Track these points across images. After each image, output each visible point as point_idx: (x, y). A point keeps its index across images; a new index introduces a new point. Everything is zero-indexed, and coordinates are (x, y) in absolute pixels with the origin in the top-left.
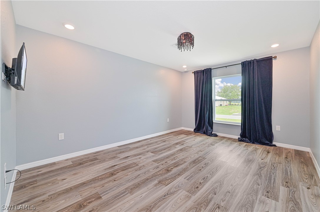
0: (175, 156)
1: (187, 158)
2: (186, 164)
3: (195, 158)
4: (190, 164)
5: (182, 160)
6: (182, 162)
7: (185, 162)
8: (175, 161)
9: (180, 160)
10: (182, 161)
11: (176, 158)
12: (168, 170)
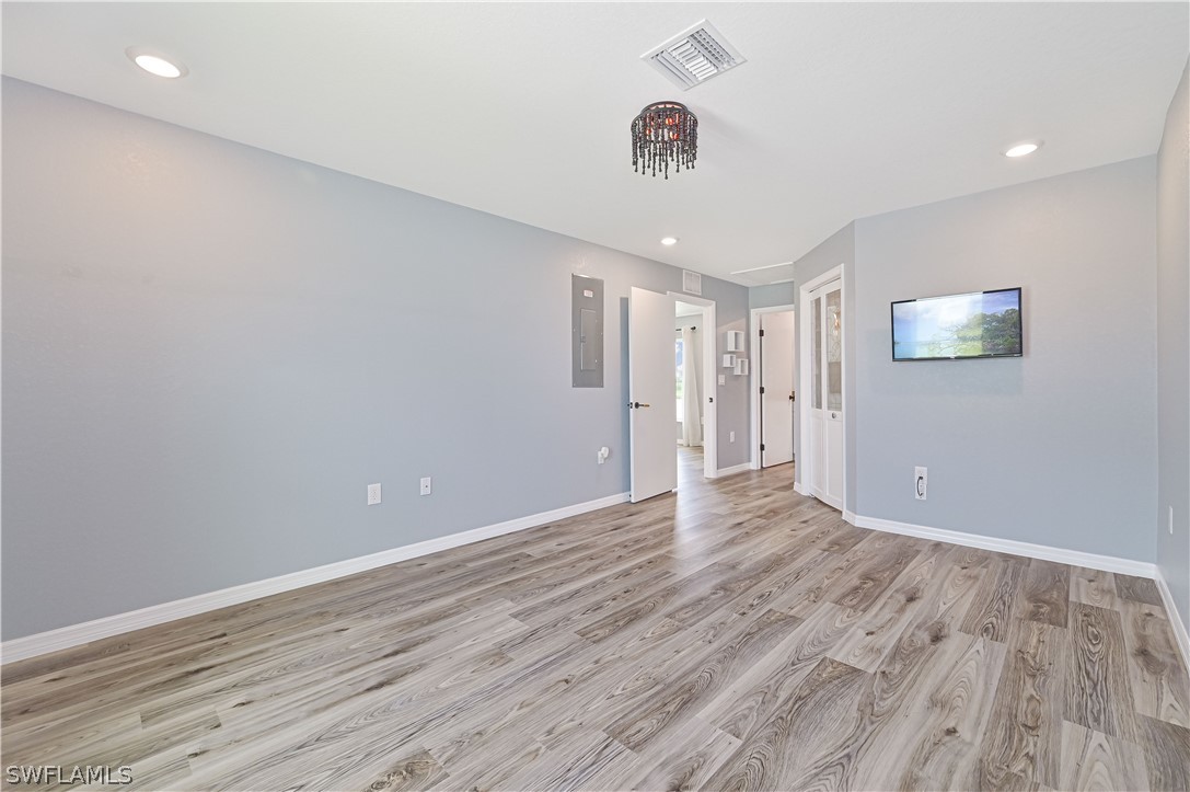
0: (715, 645)
1: (662, 636)
2: (669, 608)
3: (628, 633)
4: (652, 610)
5: (681, 624)
6: (682, 615)
7: (670, 616)
8: (712, 618)
9: (691, 626)
10: (682, 620)
11: (710, 637)
12: (725, 590)
